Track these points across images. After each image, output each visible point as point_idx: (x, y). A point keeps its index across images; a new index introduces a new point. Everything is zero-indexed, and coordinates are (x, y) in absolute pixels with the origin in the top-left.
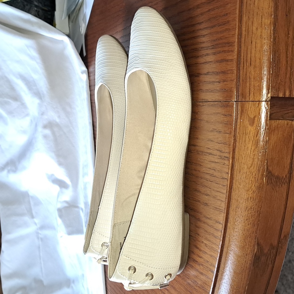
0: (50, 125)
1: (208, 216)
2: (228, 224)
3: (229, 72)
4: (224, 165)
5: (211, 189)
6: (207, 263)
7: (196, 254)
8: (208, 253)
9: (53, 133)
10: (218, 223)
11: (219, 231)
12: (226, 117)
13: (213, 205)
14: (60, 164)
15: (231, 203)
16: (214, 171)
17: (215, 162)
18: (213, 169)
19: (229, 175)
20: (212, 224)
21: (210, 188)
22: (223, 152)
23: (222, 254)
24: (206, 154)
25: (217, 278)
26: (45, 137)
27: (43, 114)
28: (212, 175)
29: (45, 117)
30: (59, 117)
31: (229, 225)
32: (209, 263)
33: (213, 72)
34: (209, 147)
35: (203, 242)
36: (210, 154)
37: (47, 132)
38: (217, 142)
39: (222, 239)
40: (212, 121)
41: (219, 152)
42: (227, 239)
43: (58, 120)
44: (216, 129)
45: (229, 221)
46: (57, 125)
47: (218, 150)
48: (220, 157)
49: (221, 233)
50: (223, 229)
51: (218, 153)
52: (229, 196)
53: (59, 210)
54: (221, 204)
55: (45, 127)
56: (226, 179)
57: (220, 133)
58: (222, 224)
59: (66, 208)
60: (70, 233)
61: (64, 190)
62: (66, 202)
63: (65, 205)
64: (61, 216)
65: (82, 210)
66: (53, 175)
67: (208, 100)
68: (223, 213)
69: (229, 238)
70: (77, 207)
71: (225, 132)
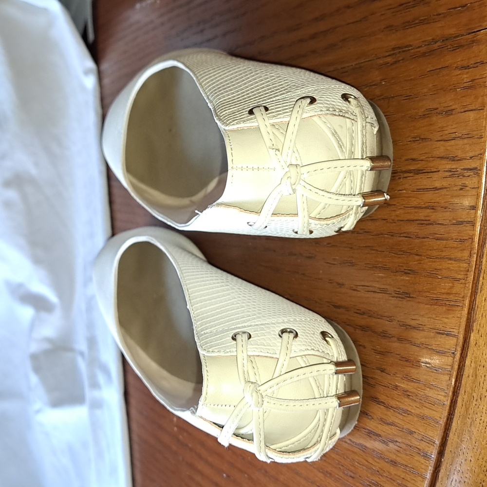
1: (413, 323)
4: (461, 189)
5: (421, 255)
6: (410, 437)
7: (375, 417)
8: (413, 411)
9: (25, 198)
10: (443, 334)
11: (448, 354)
12: (467, 73)
13: (427, 294)
14: (37, 261)
15: (481, 283)
16: (428, 211)
18: (426, 208)
19: (479, 212)
20: (422, 340)
21: (417, 255)
22: (458, 161)
23: (454, 410)
24: (406, 175)
25: (439, 471)
28: (425, 222)
32: (416, 436)
34: (414, 157)
35: (396, 387)
36: (418, 172)
37: (13, 194)
38: (440, 138)
39: (455, 374)
40: (425, 90)
42: (468, 371)
43: (33, 171)
44: (437, 109)
45: (474, 328)
46: (33, 181)
47: (442, 158)
48: (450, 174)
49: (454, 358)
50: (459, 349)
51: (444, 165)
53: (34, 358)
54: (452, 287)
56: (468, 222)
57: (449, 115)
58: (454, 336)
59: (47, 353)
60: (57, 403)
61: (44, 315)
62: (48, 340)
63: (46, 346)
64: (37, 370)
65: (82, 354)
66: (20, 285)
67: (411, 46)
68: (459, 308)
69: (476, 367)
70: (71, 350)
71: (466, 109)
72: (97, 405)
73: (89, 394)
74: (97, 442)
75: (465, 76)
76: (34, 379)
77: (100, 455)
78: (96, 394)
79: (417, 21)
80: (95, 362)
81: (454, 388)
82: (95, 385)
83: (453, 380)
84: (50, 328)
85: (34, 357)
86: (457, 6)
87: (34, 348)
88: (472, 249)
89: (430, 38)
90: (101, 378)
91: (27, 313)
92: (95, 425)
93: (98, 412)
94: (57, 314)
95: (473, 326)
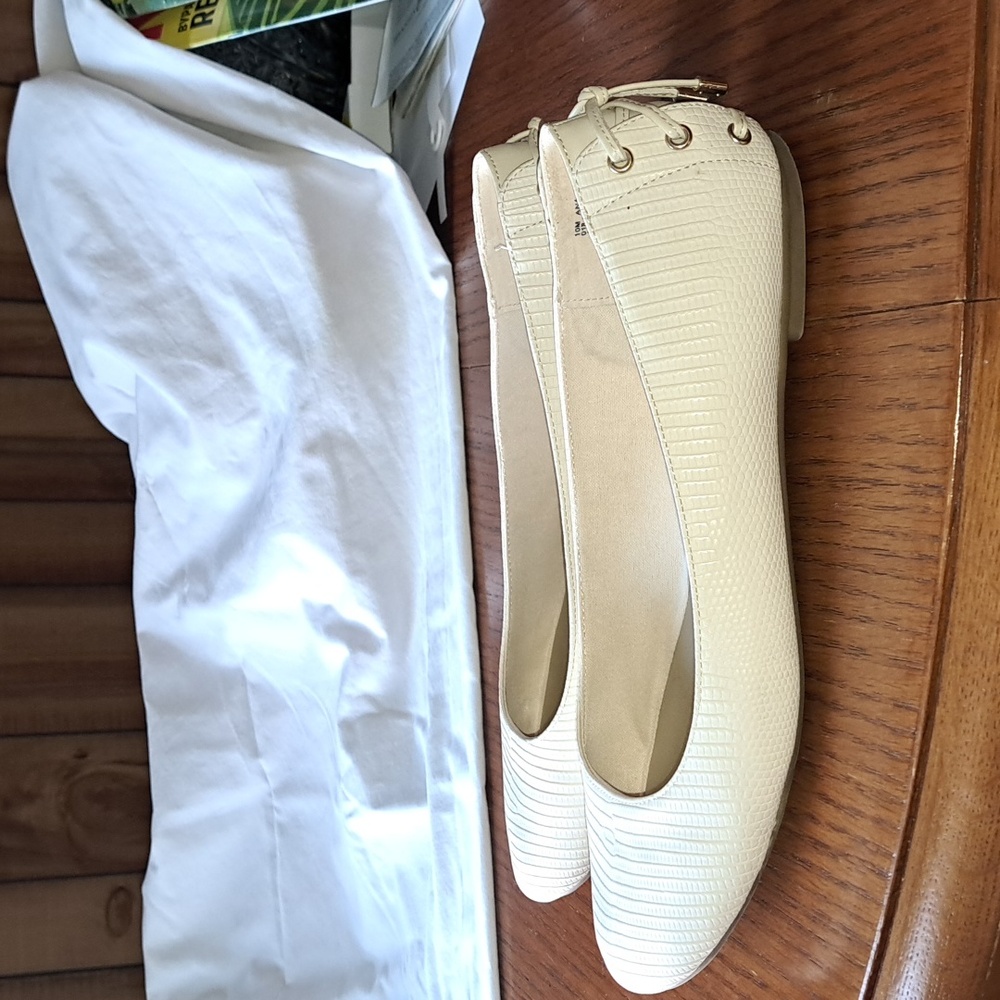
0: (325, 444)
1: (868, 691)
2: (938, 709)
3: (943, 211)
4: (924, 512)
5: (878, 598)
6: (863, 848)
7: (823, 821)
8: (867, 813)
9: (337, 470)
10: (901, 707)
11: (907, 735)
12: (932, 357)
13: (884, 651)
14: (355, 571)
15: (947, 639)
16: (887, 537)
17: (896, 508)
18: (886, 533)
19: (944, 544)
20: (879, 714)
21: (874, 597)
22: (922, 473)
23: (917, 810)
24: (862, 485)
25: (898, 895)
26: (310, 481)
27: (303, 408)
28: (883, 552)
29: (312, 416)
30: (356, 417)
31: (939, 711)
32: (870, 846)
33: (887, 216)
34: (872, 461)
35: (848, 779)
36: (876, 482)
37: (318, 465)
38: (902, 440)
39: (915, 760)
40: (886, 372)
41: (906, 472)
42: (933, 759)
43: (351, 429)
44: (898, 399)
45: (940, 700)
46: (350, 444)
47: (903, 467)
48: (912, 489)
49: (914, 739)
50: (920, 728)
51: (904, 477)
52: (941, 615)
54: (912, 643)
55: (310, 449)
56: (931, 557)
57: (911, 410)
58: (915, 710)
59: (367, 718)
60: (379, 802)
61: (363, 657)
62: (369, 698)
63: (366, 708)
64: (350, 746)
65: (422, 722)
66: (328, 608)
67: (870, 308)
68: (921, 673)
69: (942, 754)
70: (406, 715)
71: (931, 405)
72: (444, 805)
73: (432, 787)
74: (443, 865)
75: (931, 360)
76: (346, 761)
77: (447, 886)
78: (444, 787)
79: (878, 276)
80: (441, 735)
81: (915, 781)
82: (442, 773)
83: (914, 770)
84: (372, 679)
85: (346, 726)
86: (923, 264)
87: (347, 710)
88: (935, 593)
89: (893, 302)
90: (451, 761)
91: (336, 653)
92: (441, 838)
93: (446, 817)
94: (384, 657)
95: (938, 697)
